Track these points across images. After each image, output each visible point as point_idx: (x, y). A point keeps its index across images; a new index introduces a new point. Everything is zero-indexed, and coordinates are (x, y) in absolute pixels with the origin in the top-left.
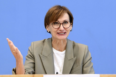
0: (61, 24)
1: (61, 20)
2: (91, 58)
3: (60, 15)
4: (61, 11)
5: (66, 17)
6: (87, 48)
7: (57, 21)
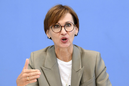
0: (62, 27)
1: (62, 22)
2: (105, 67)
3: (60, 15)
4: (61, 11)
5: (68, 18)
6: (98, 55)
7: (57, 24)
